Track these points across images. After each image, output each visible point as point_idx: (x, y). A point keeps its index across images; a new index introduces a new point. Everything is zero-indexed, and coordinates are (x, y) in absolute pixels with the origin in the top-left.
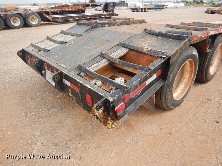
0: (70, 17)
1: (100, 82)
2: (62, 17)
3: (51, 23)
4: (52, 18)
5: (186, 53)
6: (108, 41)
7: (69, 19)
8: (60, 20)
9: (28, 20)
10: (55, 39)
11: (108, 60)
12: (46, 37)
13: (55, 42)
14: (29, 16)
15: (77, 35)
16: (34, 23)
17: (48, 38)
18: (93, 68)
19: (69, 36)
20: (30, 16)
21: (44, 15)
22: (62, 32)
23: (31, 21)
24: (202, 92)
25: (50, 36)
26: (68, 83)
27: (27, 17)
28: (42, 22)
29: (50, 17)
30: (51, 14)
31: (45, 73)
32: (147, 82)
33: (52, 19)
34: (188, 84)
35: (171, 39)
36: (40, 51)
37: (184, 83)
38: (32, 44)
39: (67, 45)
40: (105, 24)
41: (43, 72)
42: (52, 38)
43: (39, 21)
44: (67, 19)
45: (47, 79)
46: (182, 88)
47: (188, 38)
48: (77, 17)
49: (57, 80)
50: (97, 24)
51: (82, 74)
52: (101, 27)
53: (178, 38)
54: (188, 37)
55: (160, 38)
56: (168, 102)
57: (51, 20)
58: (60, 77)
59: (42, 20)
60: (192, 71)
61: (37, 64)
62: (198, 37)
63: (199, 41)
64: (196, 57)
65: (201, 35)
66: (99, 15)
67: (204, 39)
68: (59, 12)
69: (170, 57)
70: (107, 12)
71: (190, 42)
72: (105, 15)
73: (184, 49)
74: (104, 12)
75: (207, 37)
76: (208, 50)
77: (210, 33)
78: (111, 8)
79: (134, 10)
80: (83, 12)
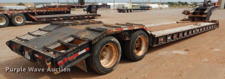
1: (53, 52)
2: (47, 17)
3: (36, 22)
4: (37, 18)
5: (106, 39)
6: (66, 34)
8: (45, 20)
9: (13, 19)
10: (34, 34)
11: (61, 44)
12: (28, 33)
13: (33, 35)
14: (14, 17)
15: (48, 31)
16: (19, 23)
17: (29, 33)
18: (52, 47)
19: (43, 32)
20: (16, 16)
21: (30, 16)
22: (40, 29)
23: (16, 21)
25: (30, 32)
26: (37, 56)
27: (12, 17)
28: (27, 22)
29: (35, 17)
30: (37, 14)
31: (25, 54)
32: (79, 53)
34: (116, 59)
36: (22, 41)
37: (113, 58)
38: (17, 37)
39: (41, 37)
40: (69, 24)
41: (23, 53)
42: (32, 33)
43: (24, 21)
44: (52, 19)
45: (26, 57)
46: (112, 62)
48: (61, 17)
49: (31, 55)
50: (64, 24)
51: (45, 50)
52: (67, 26)
53: (100, 32)
54: (104, 31)
55: (93, 32)
57: (36, 20)
58: (33, 53)
59: (27, 20)
61: (20, 48)
62: (112, 31)
63: (114, 33)
64: (116, 42)
65: (115, 30)
66: (82, 16)
67: (119, 32)
68: (44, 13)
69: (92, 40)
70: (91, 13)
71: (106, 34)
72: (88, 16)
73: (102, 37)
74: (88, 13)
75: (122, 31)
76: (127, 39)
77: (123, 29)
78: (94, 10)
79: (121, 11)
80: (69, 12)
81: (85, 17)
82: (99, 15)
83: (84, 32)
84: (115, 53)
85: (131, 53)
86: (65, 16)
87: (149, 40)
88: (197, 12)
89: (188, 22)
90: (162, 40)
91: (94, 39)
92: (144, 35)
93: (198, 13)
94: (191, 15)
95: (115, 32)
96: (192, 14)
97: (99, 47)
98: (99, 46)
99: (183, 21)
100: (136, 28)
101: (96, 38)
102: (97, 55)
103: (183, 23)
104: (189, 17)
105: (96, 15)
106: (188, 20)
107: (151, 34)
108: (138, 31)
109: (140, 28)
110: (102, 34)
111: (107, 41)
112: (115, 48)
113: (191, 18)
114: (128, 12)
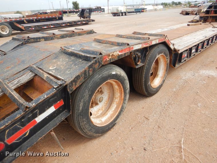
0: (45, 25)
2: (35, 26)
3: (24, 32)
4: (24, 27)
5: (99, 75)
7: (43, 28)
8: (34, 29)
16: (4, 33)
21: (16, 25)
24: (143, 108)
29: (22, 26)
30: (26, 22)
32: (36, 119)
33: (25, 29)
34: (120, 105)
35: (80, 60)
37: (115, 103)
40: (40, 38)
43: (10, 31)
44: (41, 27)
47: (95, 60)
48: (52, 25)
52: (35, 42)
54: (94, 58)
56: (86, 132)
57: (23, 29)
59: (14, 29)
60: (122, 91)
62: (112, 55)
63: (116, 59)
64: (120, 76)
65: (118, 53)
67: (126, 55)
68: (35, 21)
69: (66, 86)
70: (84, 18)
71: (100, 63)
72: (81, 21)
73: (91, 73)
74: (81, 19)
75: (131, 53)
76: (140, 64)
77: (133, 48)
78: (88, 15)
79: (115, 14)
80: (61, 19)
81: (78, 23)
82: (93, 21)
83: (56, 58)
84: (119, 94)
85: (144, 87)
86: (56, 23)
87: (170, 60)
88: (211, 11)
89: (201, 24)
90: (186, 55)
91: (72, 82)
92: (165, 53)
94: (203, 15)
95: (119, 56)
96: (204, 13)
97: (87, 94)
98: (87, 91)
99: (192, 22)
100: (154, 43)
101: (78, 77)
102: (82, 109)
103: (195, 25)
104: (201, 17)
105: (89, 21)
106: (198, 21)
107: (174, 48)
108: (157, 47)
109: (160, 42)
110: (90, 67)
111: (102, 78)
112: (119, 86)
113: (203, 18)
114: (122, 15)
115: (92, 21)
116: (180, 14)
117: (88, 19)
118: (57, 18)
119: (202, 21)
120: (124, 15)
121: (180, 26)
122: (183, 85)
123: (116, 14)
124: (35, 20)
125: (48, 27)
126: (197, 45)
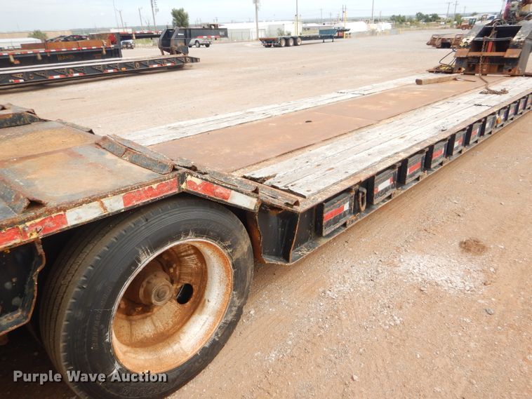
0: (54, 72)
2: (26, 72)
7: (50, 78)
8: (22, 81)
30: (18, 62)
44: (45, 78)
48: (75, 70)
66: (141, 63)
68: (40, 58)
70: (172, 53)
72: (160, 61)
74: (163, 54)
78: (180, 44)
79: (269, 43)
80: (116, 53)
81: (150, 67)
82: (194, 60)
86: (87, 67)
88: (487, 42)
89: (455, 79)
90: (346, 207)
93: (491, 44)
94: (465, 53)
96: (468, 47)
103: (438, 81)
105: (184, 60)
113: (465, 63)
114: (287, 45)
115: (193, 62)
116: (428, 44)
117: (182, 55)
118: (104, 52)
119: (463, 69)
120: (291, 43)
121: (396, 84)
122: (314, 330)
123: (271, 42)
124: (42, 56)
125: (63, 77)
126: (427, 149)
